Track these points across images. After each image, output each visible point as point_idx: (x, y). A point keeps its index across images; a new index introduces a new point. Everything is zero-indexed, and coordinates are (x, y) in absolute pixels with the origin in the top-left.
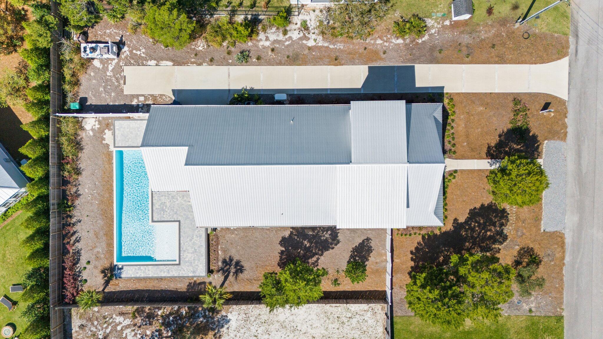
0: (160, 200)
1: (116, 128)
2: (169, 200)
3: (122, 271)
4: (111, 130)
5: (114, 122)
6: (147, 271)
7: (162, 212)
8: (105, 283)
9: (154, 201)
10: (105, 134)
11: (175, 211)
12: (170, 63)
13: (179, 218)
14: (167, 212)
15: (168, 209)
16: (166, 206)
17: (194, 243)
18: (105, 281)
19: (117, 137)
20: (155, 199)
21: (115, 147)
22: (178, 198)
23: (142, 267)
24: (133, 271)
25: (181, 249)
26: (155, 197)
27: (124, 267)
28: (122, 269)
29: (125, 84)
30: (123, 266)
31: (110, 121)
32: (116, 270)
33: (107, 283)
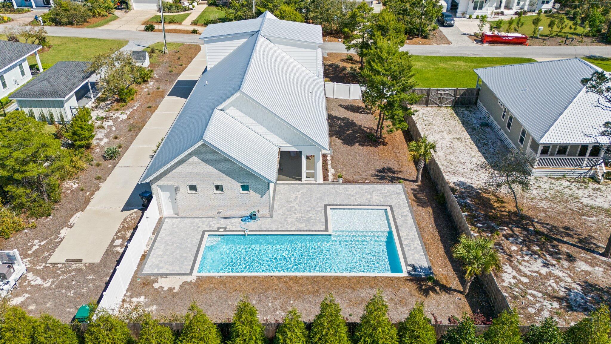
0: (292, 223)
1: (155, 271)
2: (294, 214)
3: (416, 265)
4: (157, 278)
5: (144, 274)
6: (408, 237)
7: (312, 221)
8: (447, 292)
9: (294, 229)
10: (162, 288)
11: (310, 209)
12: (79, 214)
13: (322, 205)
14: (311, 216)
15: (307, 215)
16: (302, 217)
17: (356, 193)
18: (444, 292)
19: (173, 270)
20: (291, 227)
21: (190, 274)
22: (290, 206)
23: (405, 242)
24: (413, 252)
25: (367, 204)
26: (287, 228)
27: (409, 263)
28: (413, 266)
29: (80, 261)
30: (407, 265)
31: (139, 280)
32: (417, 273)
33: (446, 289)
